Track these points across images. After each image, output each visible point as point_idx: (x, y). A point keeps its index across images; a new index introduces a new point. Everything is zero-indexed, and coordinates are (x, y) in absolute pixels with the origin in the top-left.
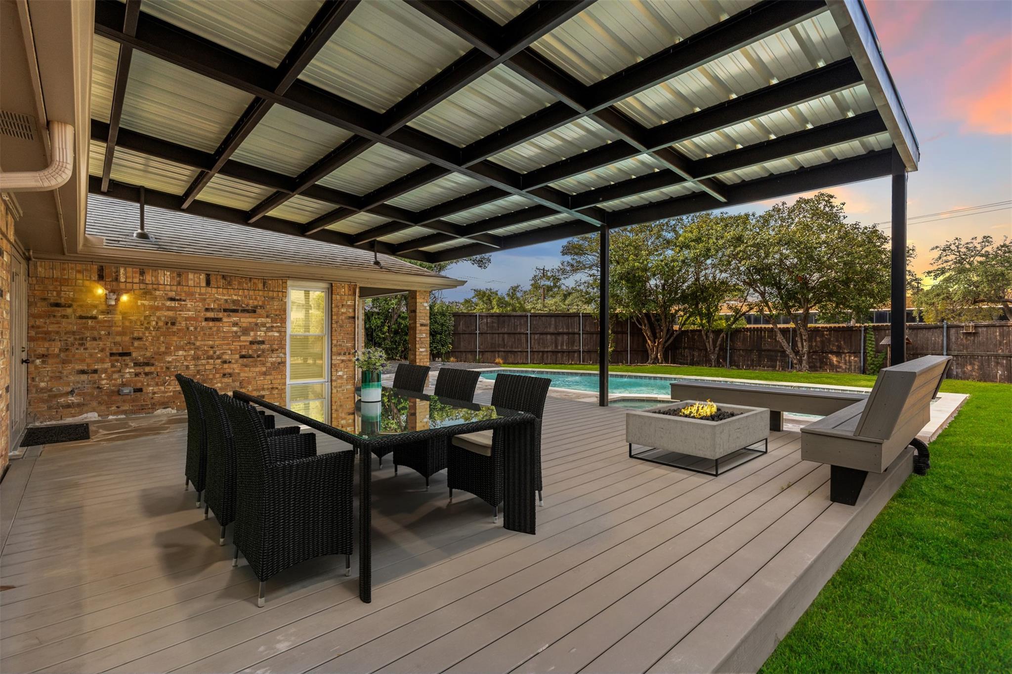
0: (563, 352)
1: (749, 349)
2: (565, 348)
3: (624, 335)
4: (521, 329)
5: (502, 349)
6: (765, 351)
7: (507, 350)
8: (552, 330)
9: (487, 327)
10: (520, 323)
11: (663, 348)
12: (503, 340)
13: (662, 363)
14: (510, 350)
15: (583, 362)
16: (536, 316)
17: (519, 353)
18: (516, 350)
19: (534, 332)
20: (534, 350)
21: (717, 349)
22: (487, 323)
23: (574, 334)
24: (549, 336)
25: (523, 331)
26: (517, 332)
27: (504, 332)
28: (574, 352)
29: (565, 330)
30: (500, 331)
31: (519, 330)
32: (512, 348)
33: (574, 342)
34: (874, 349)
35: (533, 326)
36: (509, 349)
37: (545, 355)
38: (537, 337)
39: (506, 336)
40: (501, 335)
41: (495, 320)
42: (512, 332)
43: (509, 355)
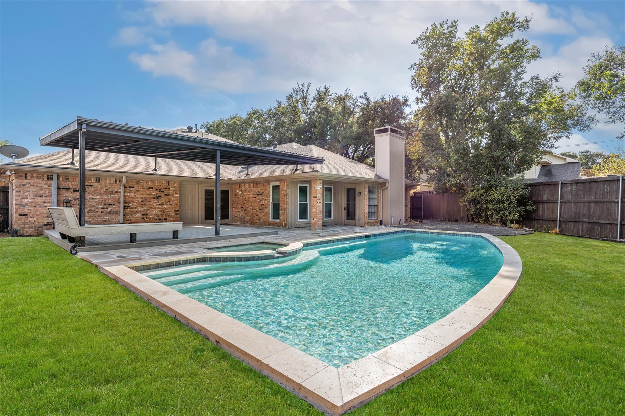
4: (611, 197)
5: (587, 220)
7: (592, 221)
9: (571, 196)
10: (611, 190)
12: (589, 209)
14: (596, 221)
17: (609, 226)
18: (604, 222)
22: (572, 190)
25: (613, 199)
26: (606, 200)
27: (590, 200)
30: (586, 199)
31: (608, 198)
32: (600, 218)
36: (595, 220)
39: (592, 205)
40: (587, 204)
41: (580, 186)
42: (599, 200)
43: (596, 227)
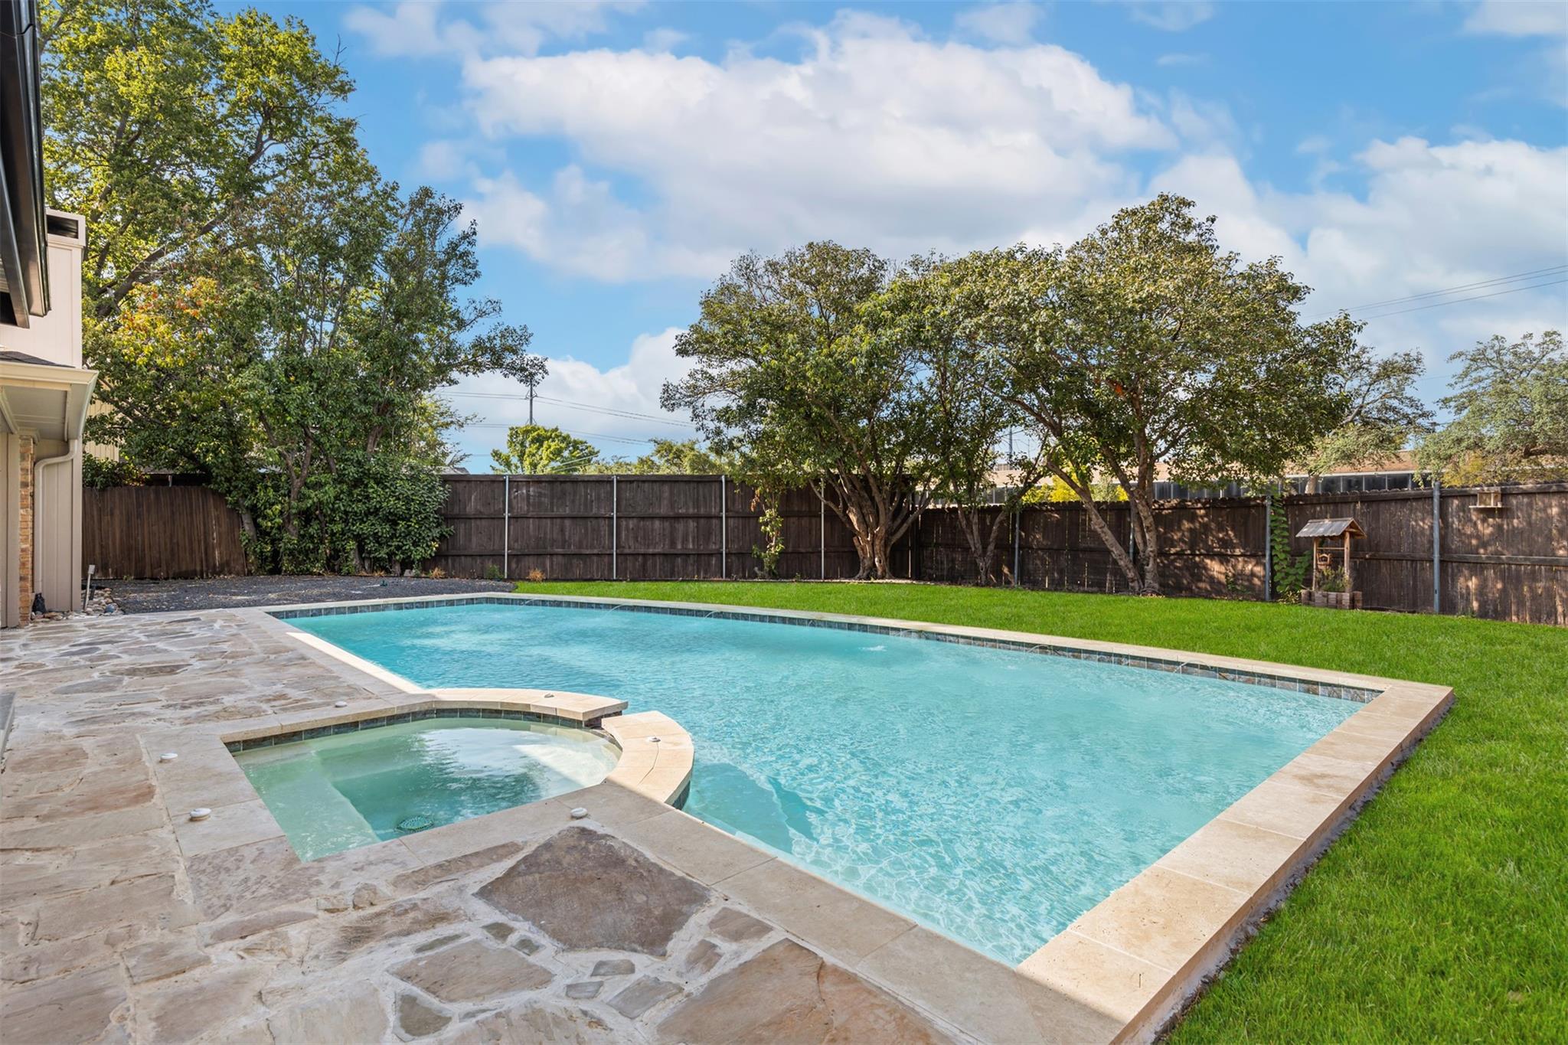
0: (688, 555)
1: (1055, 547)
2: (691, 546)
3: (814, 520)
4: (598, 508)
5: (560, 550)
6: (1084, 550)
7: (569, 551)
8: (664, 510)
9: (528, 504)
10: (598, 498)
11: (886, 545)
12: (562, 530)
13: (883, 577)
14: (577, 551)
15: (728, 575)
16: (631, 482)
17: (595, 559)
18: (588, 552)
19: (626, 514)
20: (627, 551)
21: (991, 547)
22: (528, 495)
23: (709, 517)
24: (657, 523)
25: (602, 512)
26: (591, 515)
27: (563, 514)
28: (711, 555)
29: (691, 511)
30: (555, 513)
31: (595, 510)
32: (580, 547)
33: (710, 534)
34: (1288, 549)
35: (624, 503)
36: (573, 549)
37: (649, 563)
38: (631, 524)
39: (567, 522)
40: (558, 521)
41: (545, 489)
42: (581, 514)
43: (575, 561)
